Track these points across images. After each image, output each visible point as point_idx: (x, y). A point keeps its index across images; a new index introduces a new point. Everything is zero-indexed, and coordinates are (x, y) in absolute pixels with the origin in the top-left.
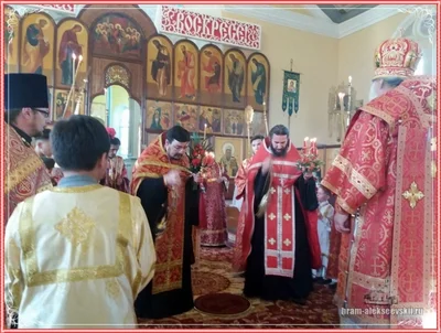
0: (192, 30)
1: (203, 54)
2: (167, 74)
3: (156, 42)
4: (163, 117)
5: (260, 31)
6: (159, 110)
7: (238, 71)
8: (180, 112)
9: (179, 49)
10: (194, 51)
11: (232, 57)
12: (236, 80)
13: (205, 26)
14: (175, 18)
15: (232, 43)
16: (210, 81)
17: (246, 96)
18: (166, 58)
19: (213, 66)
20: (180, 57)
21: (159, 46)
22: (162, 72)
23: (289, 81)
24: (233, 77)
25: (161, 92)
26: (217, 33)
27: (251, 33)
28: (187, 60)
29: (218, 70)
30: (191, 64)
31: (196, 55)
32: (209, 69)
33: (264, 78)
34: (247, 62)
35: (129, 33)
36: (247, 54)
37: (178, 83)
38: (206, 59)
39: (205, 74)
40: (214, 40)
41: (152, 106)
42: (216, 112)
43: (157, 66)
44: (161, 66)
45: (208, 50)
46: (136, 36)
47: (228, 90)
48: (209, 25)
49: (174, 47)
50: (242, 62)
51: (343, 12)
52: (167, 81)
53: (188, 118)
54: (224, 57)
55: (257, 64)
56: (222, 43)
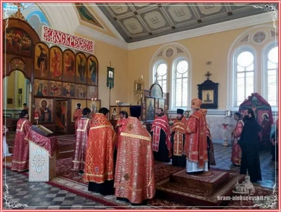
0: (60, 41)
1: (65, 54)
2: (46, 65)
3: (40, 46)
4: (43, 89)
5: (93, 44)
6: (41, 84)
7: (83, 65)
8: (53, 86)
9: (52, 51)
10: (60, 52)
11: (80, 56)
12: (82, 69)
13: (66, 39)
14: (51, 34)
15: (80, 49)
16: (69, 69)
17: (87, 78)
18: (45, 55)
19: (70, 61)
20: (53, 55)
21: (41, 49)
22: (43, 63)
23: (110, 72)
24: (80, 67)
25: (43, 75)
26: (72, 43)
27: (89, 45)
28: (56, 57)
29: (73, 63)
30: (59, 59)
31: (61, 54)
32: (68, 63)
33: (95, 69)
34: (87, 59)
35: (24, 40)
36: (87, 56)
37: (52, 70)
38: (66, 57)
39: (66, 65)
40: (71, 48)
41: (38, 83)
42: (72, 86)
43: (40, 59)
44: (42, 60)
45: (67, 52)
46: (29, 42)
47: (78, 74)
48: (69, 39)
49: (49, 49)
50: (84, 60)
51: (131, 38)
52: (46, 69)
53: (57, 89)
54: (75, 56)
55: (92, 61)
56: (75, 49)
